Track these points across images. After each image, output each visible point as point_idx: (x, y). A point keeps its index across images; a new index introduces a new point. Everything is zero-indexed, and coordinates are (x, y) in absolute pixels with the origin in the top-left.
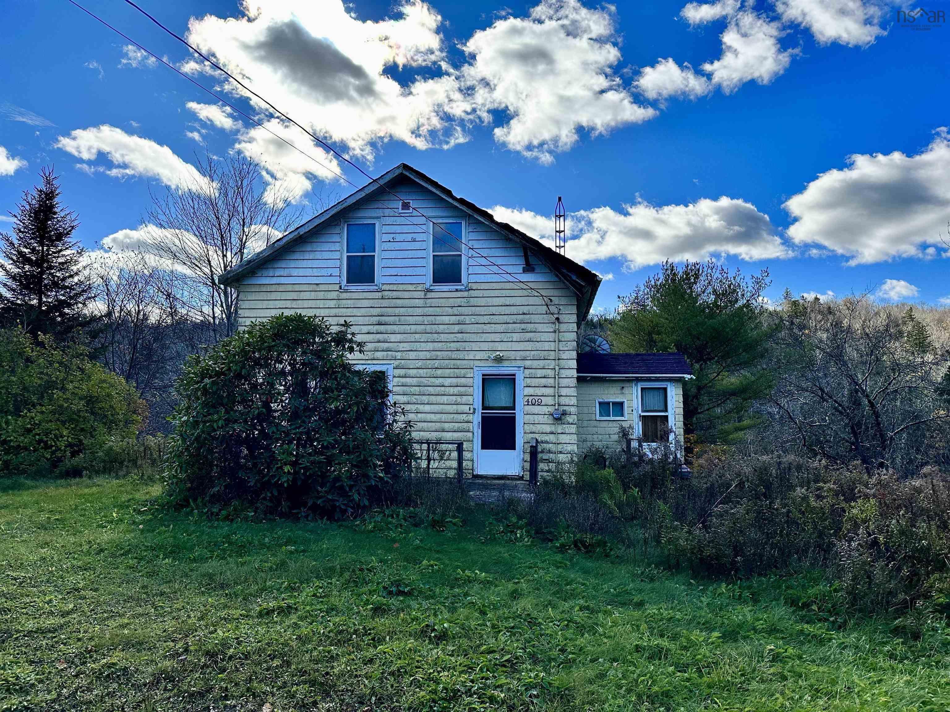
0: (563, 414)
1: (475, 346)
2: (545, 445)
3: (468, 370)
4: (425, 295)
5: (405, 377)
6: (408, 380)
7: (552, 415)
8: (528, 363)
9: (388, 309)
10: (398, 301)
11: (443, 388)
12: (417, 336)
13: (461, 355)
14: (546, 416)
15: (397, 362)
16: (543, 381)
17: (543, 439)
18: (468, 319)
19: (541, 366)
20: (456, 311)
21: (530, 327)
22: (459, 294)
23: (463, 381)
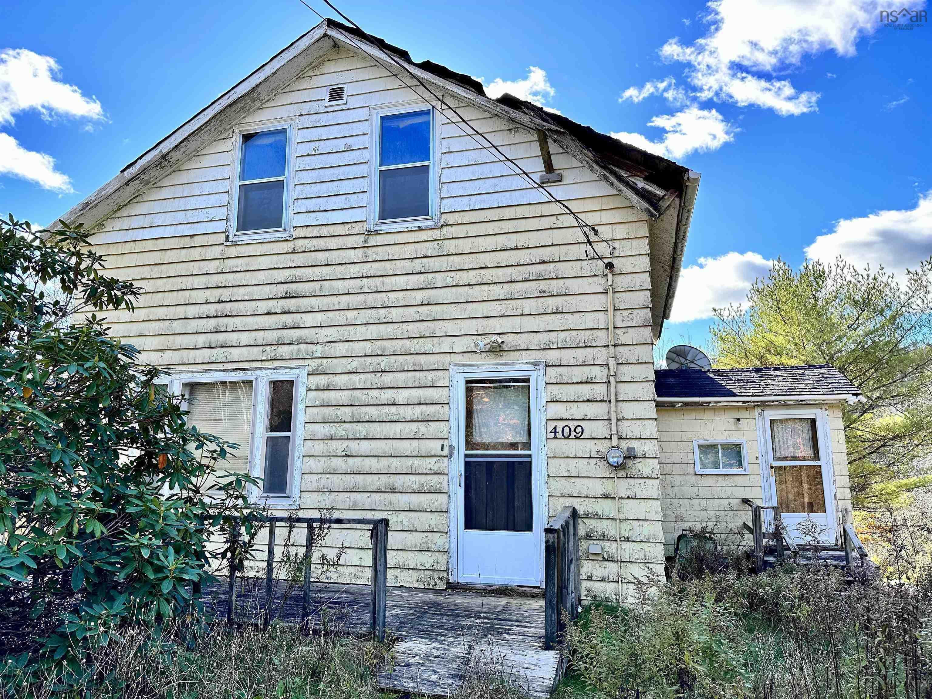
0: (629, 457)
1: (451, 328)
2: (593, 522)
3: (441, 373)
4: (366, 241)
5: (327, 389)
6: (333, 395)
7: (604, 458)
8: (552, 356)
9: (303, 270)
10: (320, 255)
11: (393, 409)
12: (351, 315)
13: (427, 345)
14: (593, 461)
15: (314, 364)
16: (585, 391)
17: (589, 510)
18: (440, 279)
19: (580, 361)
20: (417, 265)
21: (555, 286)
22: (425, 235)
23: (430, 394)
